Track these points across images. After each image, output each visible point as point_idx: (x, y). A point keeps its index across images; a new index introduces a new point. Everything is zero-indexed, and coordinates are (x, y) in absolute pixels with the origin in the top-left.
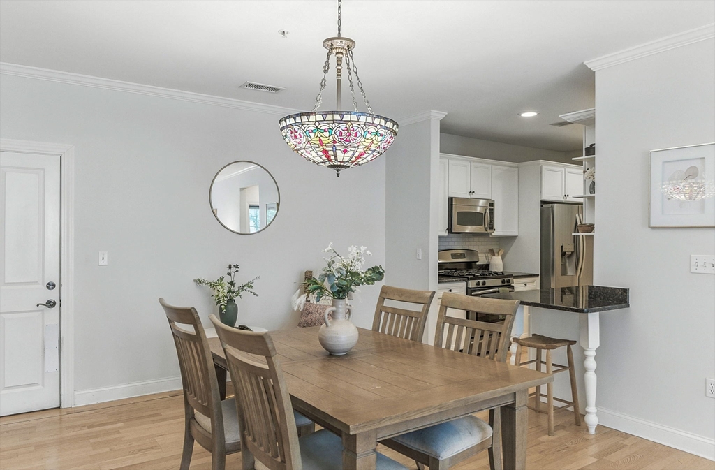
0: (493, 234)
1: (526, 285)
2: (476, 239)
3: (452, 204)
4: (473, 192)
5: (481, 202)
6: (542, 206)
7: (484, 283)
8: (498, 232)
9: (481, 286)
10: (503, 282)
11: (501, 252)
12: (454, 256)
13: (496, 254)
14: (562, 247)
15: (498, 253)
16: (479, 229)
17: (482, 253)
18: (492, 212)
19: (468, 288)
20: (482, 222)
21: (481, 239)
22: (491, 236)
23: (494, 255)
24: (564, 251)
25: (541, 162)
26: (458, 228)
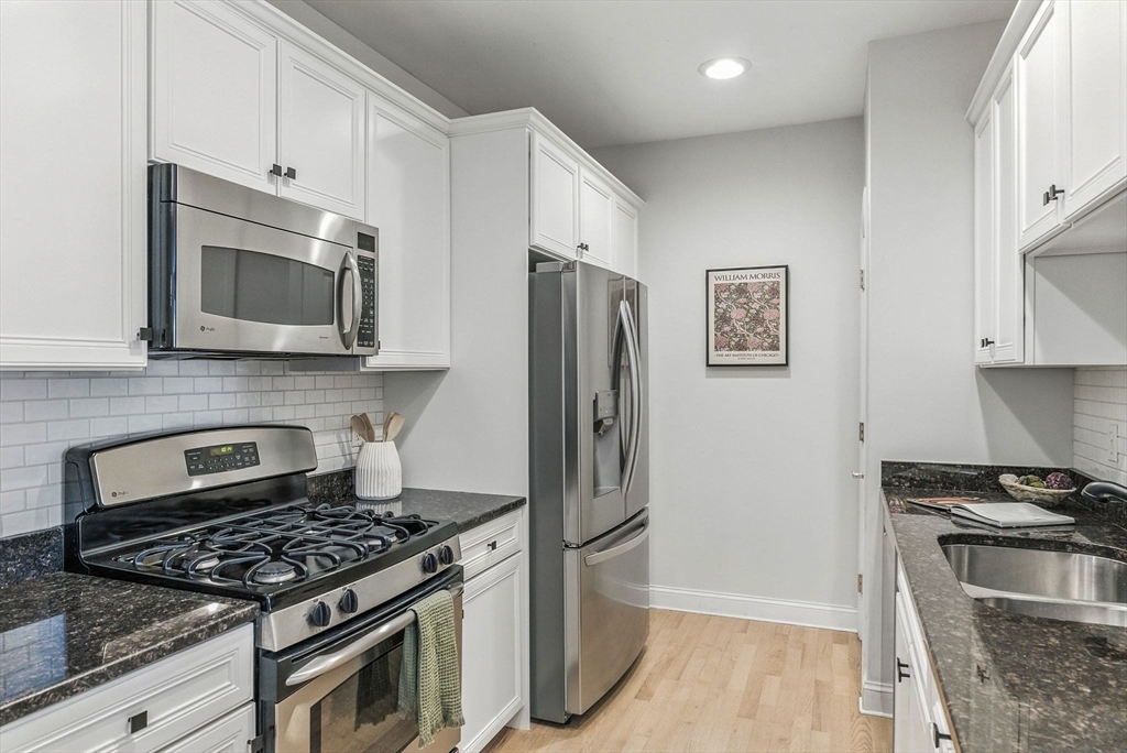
0: (373, 363)
1: (493, 546)
2: (304, 380)
3: (170, 201)
4: (291, 173)
5: (327, 225)
6: (532, 269)
7: (349, 603)
8: (390, 354)
9: (335, 619)
10: (428, 565)
11: (395, 427)
12: (199, 461)
13: (378, 432)
14: (595, 402)
15: (386, 426)
16: (318, 337)
17: (325, 431)
18: (368, 270)
19: (260, 655)
20: (331, 312)
21: (323, 379)
22: (362, 370)
23: (371, 439)
24: (600, 416)
25: (534, 115)
26: (212, 329)
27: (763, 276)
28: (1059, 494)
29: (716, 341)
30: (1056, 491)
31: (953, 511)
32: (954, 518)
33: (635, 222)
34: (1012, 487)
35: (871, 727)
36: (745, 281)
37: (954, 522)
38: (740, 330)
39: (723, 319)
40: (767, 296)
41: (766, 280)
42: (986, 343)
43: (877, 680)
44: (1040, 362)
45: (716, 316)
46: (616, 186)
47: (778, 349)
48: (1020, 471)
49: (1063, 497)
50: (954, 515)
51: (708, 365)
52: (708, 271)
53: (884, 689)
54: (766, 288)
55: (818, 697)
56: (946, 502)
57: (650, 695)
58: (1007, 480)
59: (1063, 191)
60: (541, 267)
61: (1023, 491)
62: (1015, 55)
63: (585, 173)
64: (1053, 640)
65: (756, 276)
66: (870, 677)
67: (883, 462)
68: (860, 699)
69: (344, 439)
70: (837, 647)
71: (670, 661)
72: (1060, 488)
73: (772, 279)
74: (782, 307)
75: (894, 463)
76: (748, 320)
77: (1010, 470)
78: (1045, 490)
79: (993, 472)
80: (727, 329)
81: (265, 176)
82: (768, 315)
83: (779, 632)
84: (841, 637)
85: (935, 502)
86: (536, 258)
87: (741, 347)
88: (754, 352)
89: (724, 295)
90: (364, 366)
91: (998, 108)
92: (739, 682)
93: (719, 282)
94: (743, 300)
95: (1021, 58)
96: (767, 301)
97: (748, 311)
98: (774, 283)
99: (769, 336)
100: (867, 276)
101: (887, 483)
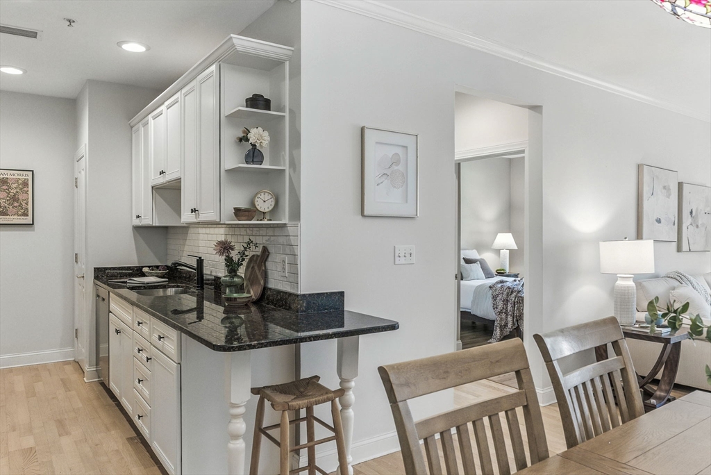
27: (19, 175)
34: (147, 272)
35: (92, 385)
36: (6, 176)
38: (3, 204)
40: (20, 186)
41: (20, 177)
42: (138, 217)
47: (28, 216)
48: (149, 267)
49: (164, 273)
53: (98, 369)
54: (20, 181)
56: (128, 280)
58: (145, 270)
59: (165, 173)
61: (151, 273)
62: (150, 116)
65: (14, 175)
66: (90, 366)
68: (84, 378)
70: (66, 367)
72: (163, 271)
73: (23, 177)
74: (30, 193)
75: (100, 268)
76: (8, 199)
77: (145, 267)
78: (159, 272)
79: (140, 268)
82: (21, 196)
83: (30, 368)
84: (66, 363)
85: (120, 280)
87: (4, 214)
88: (13, 217)
91: (142, 128)
94: (5, 187)
96: (21, 189)
97: (9, 194)
98: (25, 179)
99: (22, 208)
100: (79, 181)
101: (96, 277)
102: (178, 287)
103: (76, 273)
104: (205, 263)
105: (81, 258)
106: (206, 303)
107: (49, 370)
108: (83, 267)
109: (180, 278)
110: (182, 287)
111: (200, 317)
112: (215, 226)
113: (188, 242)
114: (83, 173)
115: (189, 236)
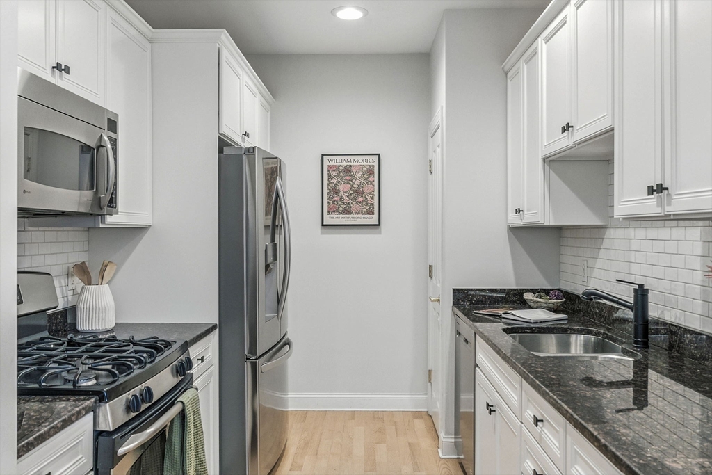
0: (111, 221)
1: (202, 360)
4: (67, 69)
6: (221, 151)
7: (147, 395)
10: (180, 370)
11: (109, 273)
14: (266, 251)
15: (102, 274)
18: (114, 148)
22: (101, 226)
23: (90, 284)
24: (268, 262)
25: (224, 35)
26: (29, 193)
27: (363, 161)
28: (557, 303)
29: (329, 207)
30: (556, 301)
31: (503, 316)
32: (503, 320)
33: (269, 114)
34: (531, 300)
35: (449, 465)
36: (350, 164)
37: (504, 323)
38: (346, 199)
39: (334, 191)
40: (365, 176)
41: (365, 163)
42: (518, 211)
43: (451, 434)
44: (552, 223)
45: (329, 189)
46: (260, 88)
47: (373, 214)
48: (534, 291)
49: (559, 304)
50: (504, 318)
51: (323, 225)
52: (323, 155)
53: (457, 440)
54: (365, 169)
55: (413, 453)
56: (499, 312)
57: (300, 467)
58: (528, 296)
59: (572, 127)
60: (227, 150)
61: (538, 302)
62: (539, 39)
63: (246, 78)
64: (582, 368)
65: (358, 161)
66: (447, 433)
67: (454, 289)
68: (439, 450)
69: (63, 284)
70: (416, 421)
71: (307, 444)
72: (557, 299)
73: (369, 163)
74: (376, 183)
75: (461, 289)
76: (352, 192)
77: (528, 290)
78: (550, 301)
79: (520, 293)
80: (336, 198)
81: (49, 70)
82: (366, 189)
83: (376, 416)
84: (417, 415)
85: (491, 312)
86: (223, 143)
87: (347, 212)
88: (357, 216)
89: (335, 174)
90: (104, 223)
91: (525, 67)
92: (359, 450)
93: (331, 164)
94: (348, 178)
95: (544, 42)
96: (366, 179)
97: (352, 186)
98: (370, 166)
99: (367, 204)
100: (434, 164)
101: (456, 303)
102: (589, 332)
103: (430, 294)
104: (651, 297)
105: (437, 272)
106: (652, 375)
107: (395, 423)
108: (439, 285)
109: (589, 314)
110: (597, 334)
111: (641, 401)
112: (687, 223)
113: (602, 253)
114: (439, 150)
115: (606, 243)
